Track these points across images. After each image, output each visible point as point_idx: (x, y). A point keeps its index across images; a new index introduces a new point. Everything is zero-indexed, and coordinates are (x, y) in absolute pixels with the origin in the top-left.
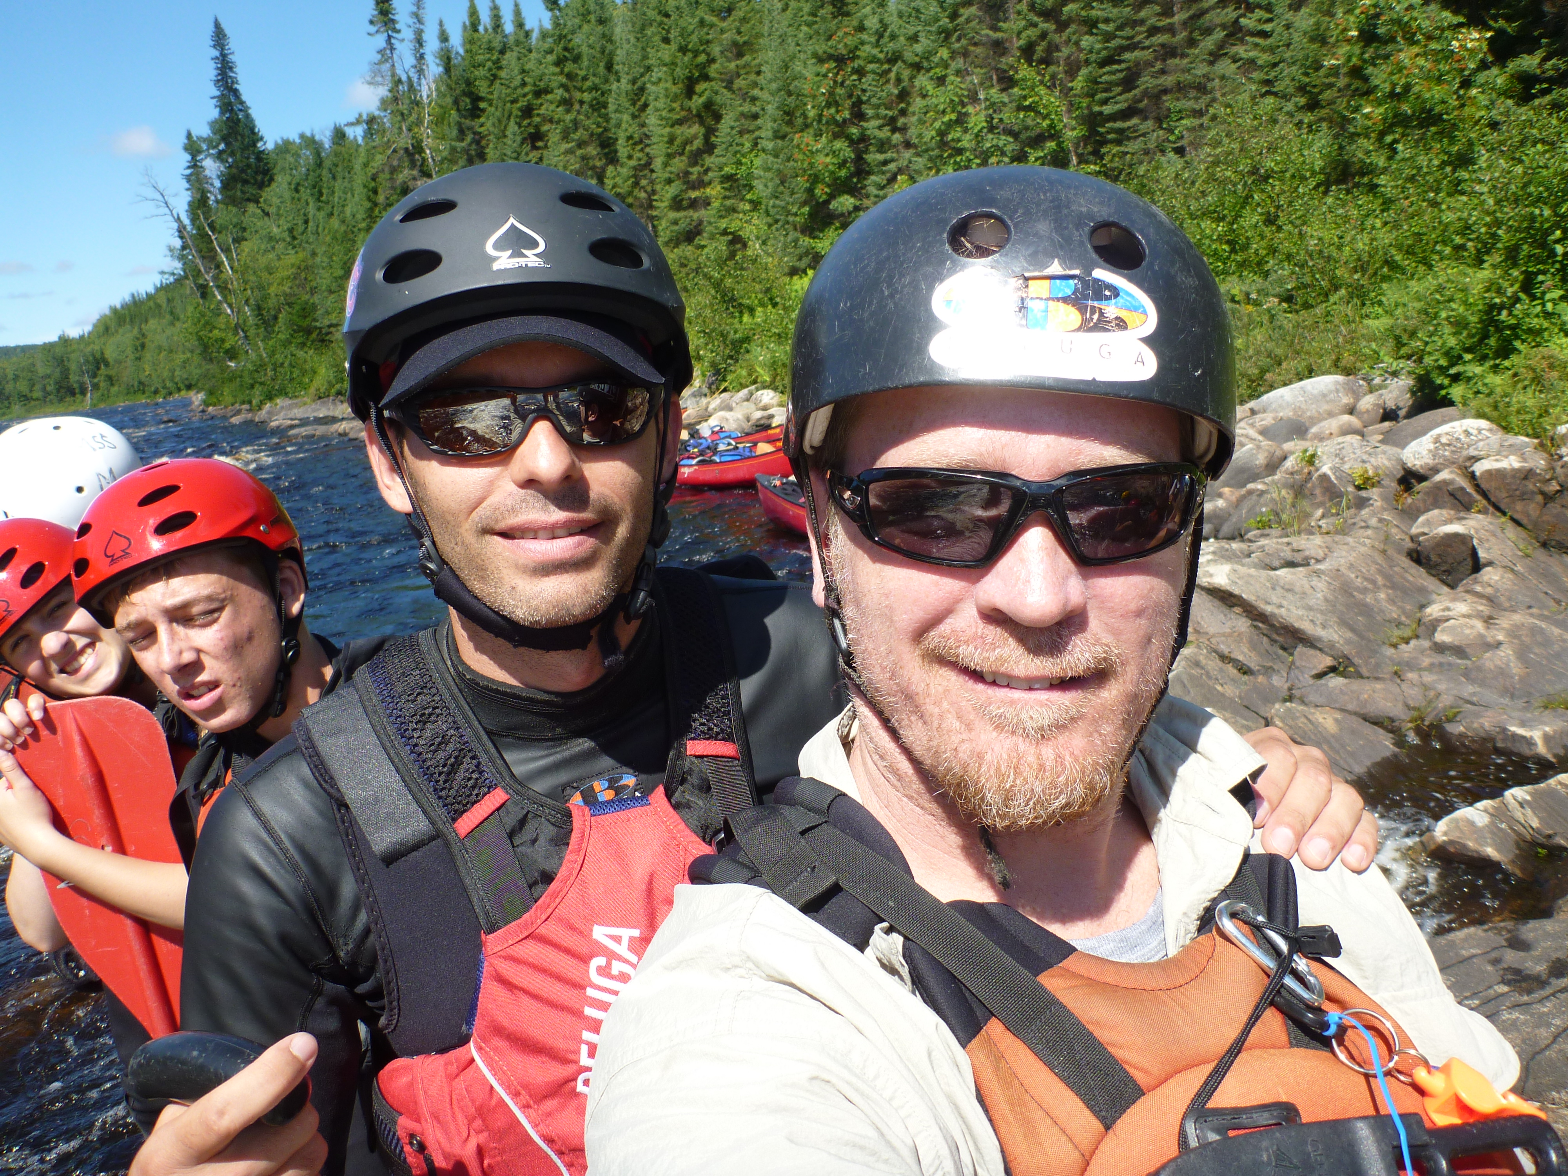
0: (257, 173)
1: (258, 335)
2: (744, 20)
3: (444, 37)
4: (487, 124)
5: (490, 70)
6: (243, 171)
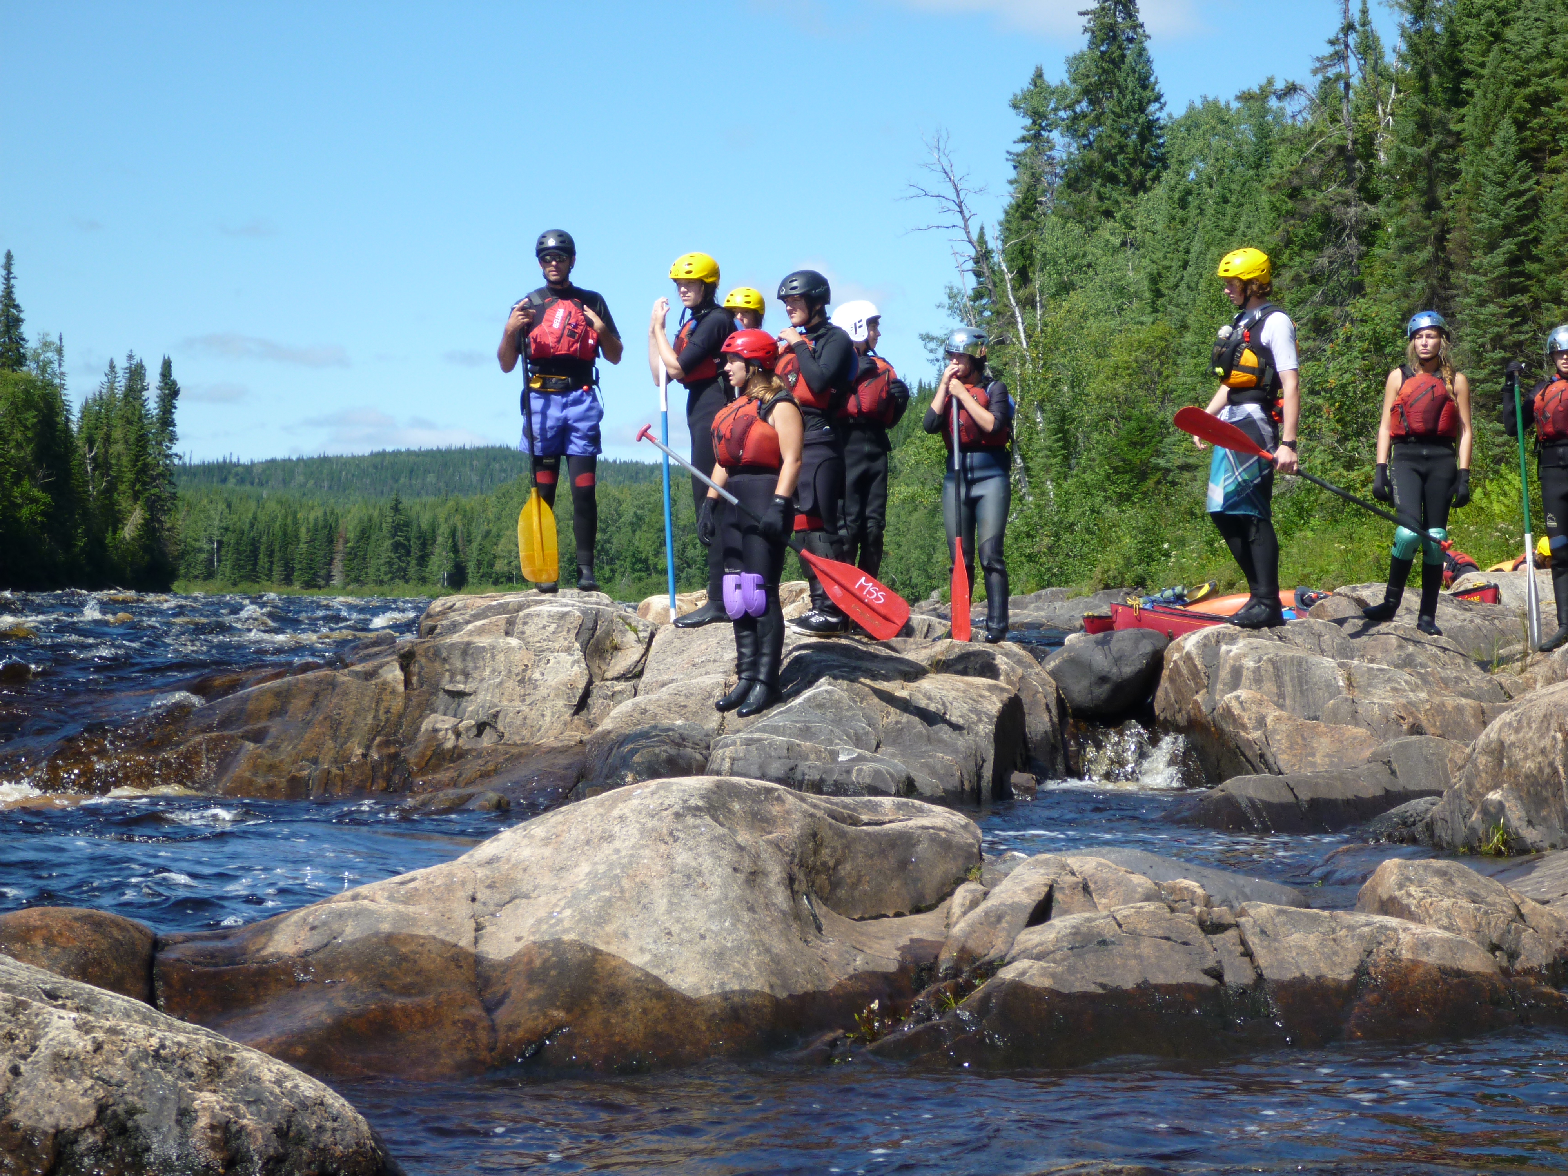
1: (1047, 468)
5: (1490, 24)
6: (1110, 157)
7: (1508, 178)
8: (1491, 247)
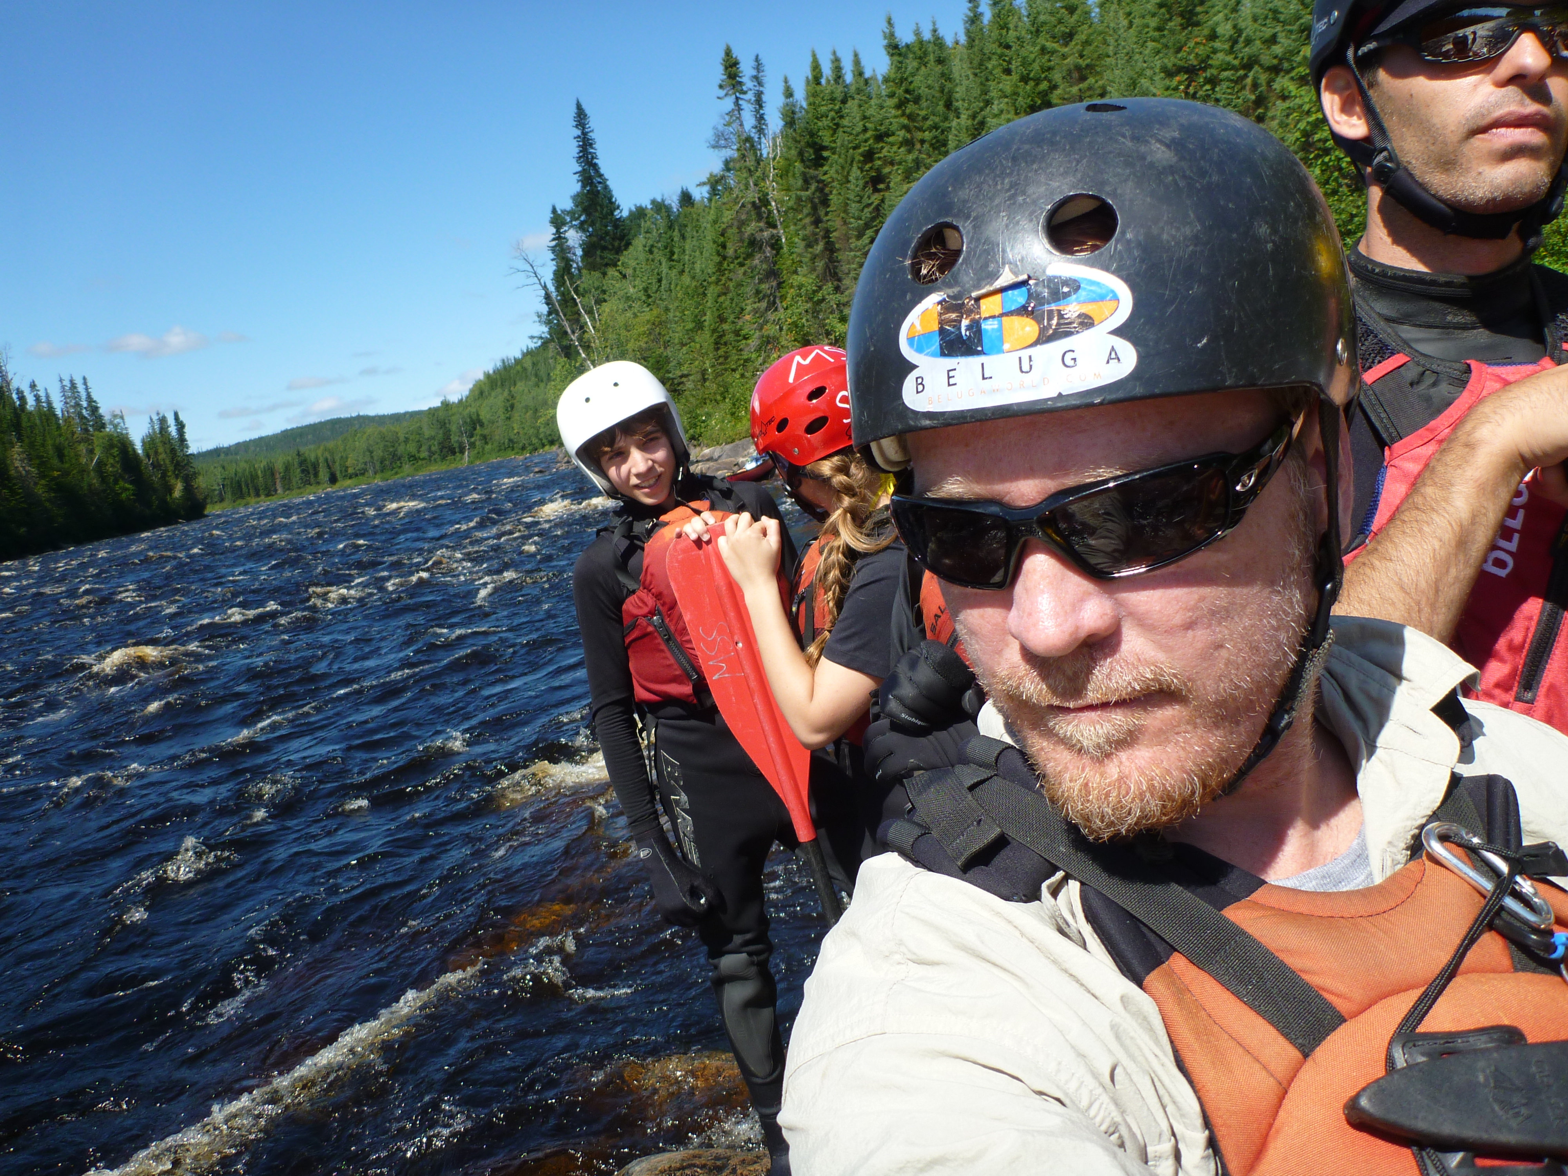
0: (614, 239)
2: (1087, 43)
3: (789, 93)
4: (830, 172)
5: (833, 119)
7: (861, 198)
8: (860, 236)
